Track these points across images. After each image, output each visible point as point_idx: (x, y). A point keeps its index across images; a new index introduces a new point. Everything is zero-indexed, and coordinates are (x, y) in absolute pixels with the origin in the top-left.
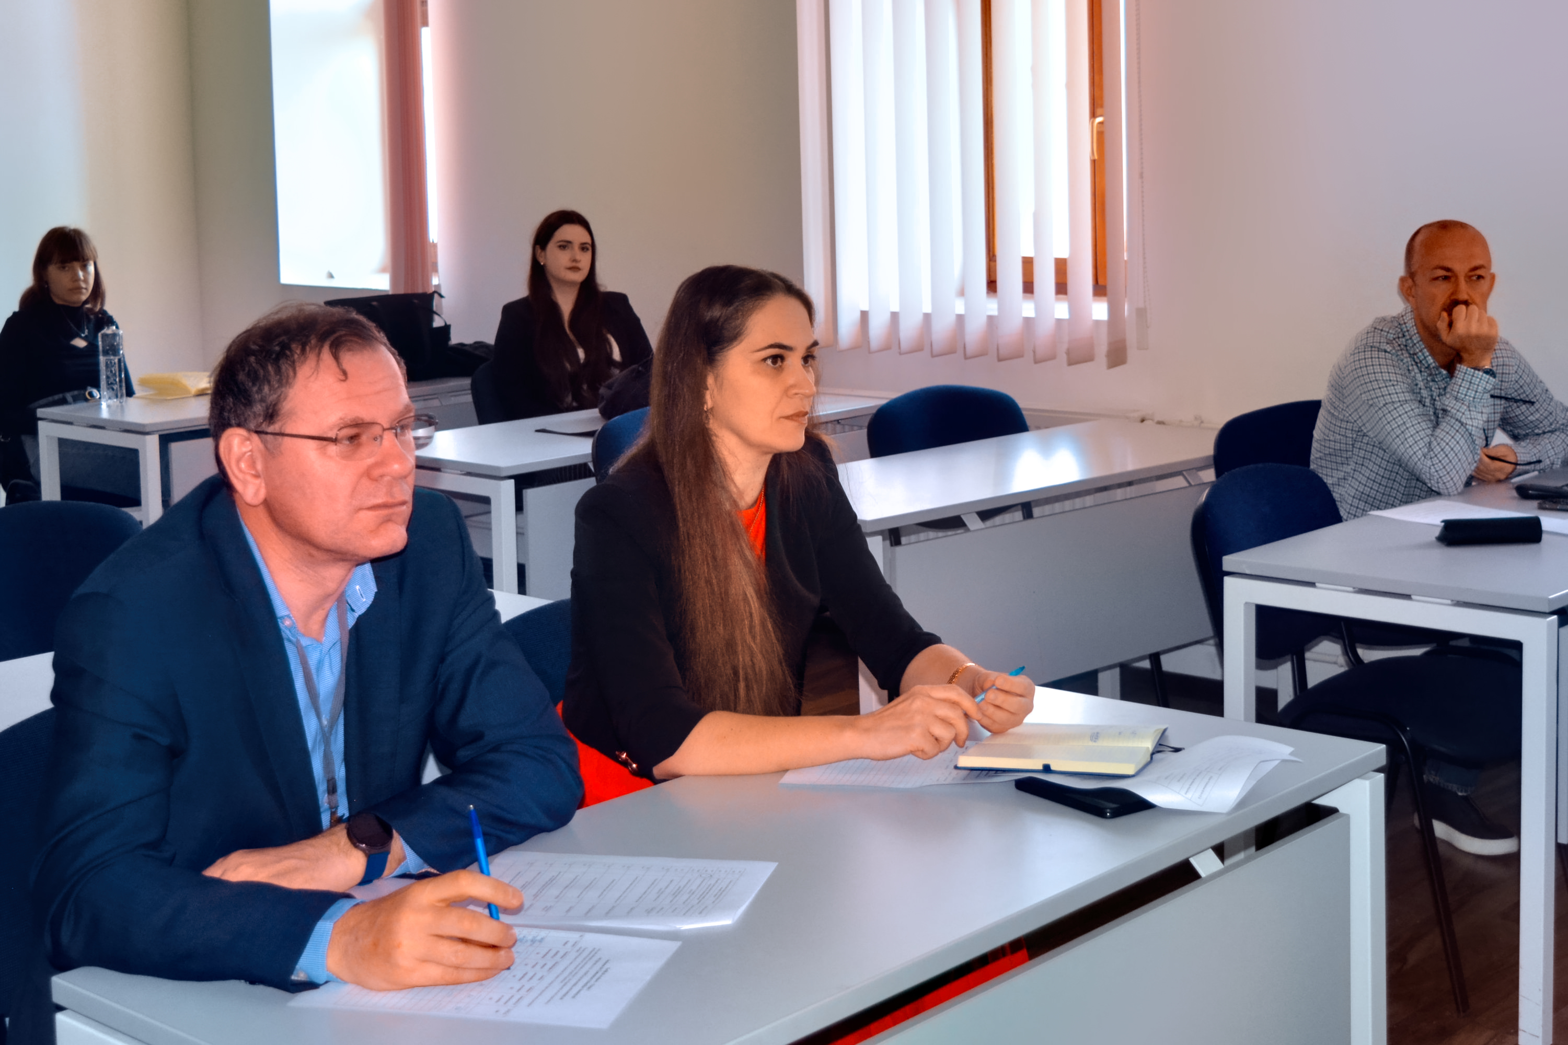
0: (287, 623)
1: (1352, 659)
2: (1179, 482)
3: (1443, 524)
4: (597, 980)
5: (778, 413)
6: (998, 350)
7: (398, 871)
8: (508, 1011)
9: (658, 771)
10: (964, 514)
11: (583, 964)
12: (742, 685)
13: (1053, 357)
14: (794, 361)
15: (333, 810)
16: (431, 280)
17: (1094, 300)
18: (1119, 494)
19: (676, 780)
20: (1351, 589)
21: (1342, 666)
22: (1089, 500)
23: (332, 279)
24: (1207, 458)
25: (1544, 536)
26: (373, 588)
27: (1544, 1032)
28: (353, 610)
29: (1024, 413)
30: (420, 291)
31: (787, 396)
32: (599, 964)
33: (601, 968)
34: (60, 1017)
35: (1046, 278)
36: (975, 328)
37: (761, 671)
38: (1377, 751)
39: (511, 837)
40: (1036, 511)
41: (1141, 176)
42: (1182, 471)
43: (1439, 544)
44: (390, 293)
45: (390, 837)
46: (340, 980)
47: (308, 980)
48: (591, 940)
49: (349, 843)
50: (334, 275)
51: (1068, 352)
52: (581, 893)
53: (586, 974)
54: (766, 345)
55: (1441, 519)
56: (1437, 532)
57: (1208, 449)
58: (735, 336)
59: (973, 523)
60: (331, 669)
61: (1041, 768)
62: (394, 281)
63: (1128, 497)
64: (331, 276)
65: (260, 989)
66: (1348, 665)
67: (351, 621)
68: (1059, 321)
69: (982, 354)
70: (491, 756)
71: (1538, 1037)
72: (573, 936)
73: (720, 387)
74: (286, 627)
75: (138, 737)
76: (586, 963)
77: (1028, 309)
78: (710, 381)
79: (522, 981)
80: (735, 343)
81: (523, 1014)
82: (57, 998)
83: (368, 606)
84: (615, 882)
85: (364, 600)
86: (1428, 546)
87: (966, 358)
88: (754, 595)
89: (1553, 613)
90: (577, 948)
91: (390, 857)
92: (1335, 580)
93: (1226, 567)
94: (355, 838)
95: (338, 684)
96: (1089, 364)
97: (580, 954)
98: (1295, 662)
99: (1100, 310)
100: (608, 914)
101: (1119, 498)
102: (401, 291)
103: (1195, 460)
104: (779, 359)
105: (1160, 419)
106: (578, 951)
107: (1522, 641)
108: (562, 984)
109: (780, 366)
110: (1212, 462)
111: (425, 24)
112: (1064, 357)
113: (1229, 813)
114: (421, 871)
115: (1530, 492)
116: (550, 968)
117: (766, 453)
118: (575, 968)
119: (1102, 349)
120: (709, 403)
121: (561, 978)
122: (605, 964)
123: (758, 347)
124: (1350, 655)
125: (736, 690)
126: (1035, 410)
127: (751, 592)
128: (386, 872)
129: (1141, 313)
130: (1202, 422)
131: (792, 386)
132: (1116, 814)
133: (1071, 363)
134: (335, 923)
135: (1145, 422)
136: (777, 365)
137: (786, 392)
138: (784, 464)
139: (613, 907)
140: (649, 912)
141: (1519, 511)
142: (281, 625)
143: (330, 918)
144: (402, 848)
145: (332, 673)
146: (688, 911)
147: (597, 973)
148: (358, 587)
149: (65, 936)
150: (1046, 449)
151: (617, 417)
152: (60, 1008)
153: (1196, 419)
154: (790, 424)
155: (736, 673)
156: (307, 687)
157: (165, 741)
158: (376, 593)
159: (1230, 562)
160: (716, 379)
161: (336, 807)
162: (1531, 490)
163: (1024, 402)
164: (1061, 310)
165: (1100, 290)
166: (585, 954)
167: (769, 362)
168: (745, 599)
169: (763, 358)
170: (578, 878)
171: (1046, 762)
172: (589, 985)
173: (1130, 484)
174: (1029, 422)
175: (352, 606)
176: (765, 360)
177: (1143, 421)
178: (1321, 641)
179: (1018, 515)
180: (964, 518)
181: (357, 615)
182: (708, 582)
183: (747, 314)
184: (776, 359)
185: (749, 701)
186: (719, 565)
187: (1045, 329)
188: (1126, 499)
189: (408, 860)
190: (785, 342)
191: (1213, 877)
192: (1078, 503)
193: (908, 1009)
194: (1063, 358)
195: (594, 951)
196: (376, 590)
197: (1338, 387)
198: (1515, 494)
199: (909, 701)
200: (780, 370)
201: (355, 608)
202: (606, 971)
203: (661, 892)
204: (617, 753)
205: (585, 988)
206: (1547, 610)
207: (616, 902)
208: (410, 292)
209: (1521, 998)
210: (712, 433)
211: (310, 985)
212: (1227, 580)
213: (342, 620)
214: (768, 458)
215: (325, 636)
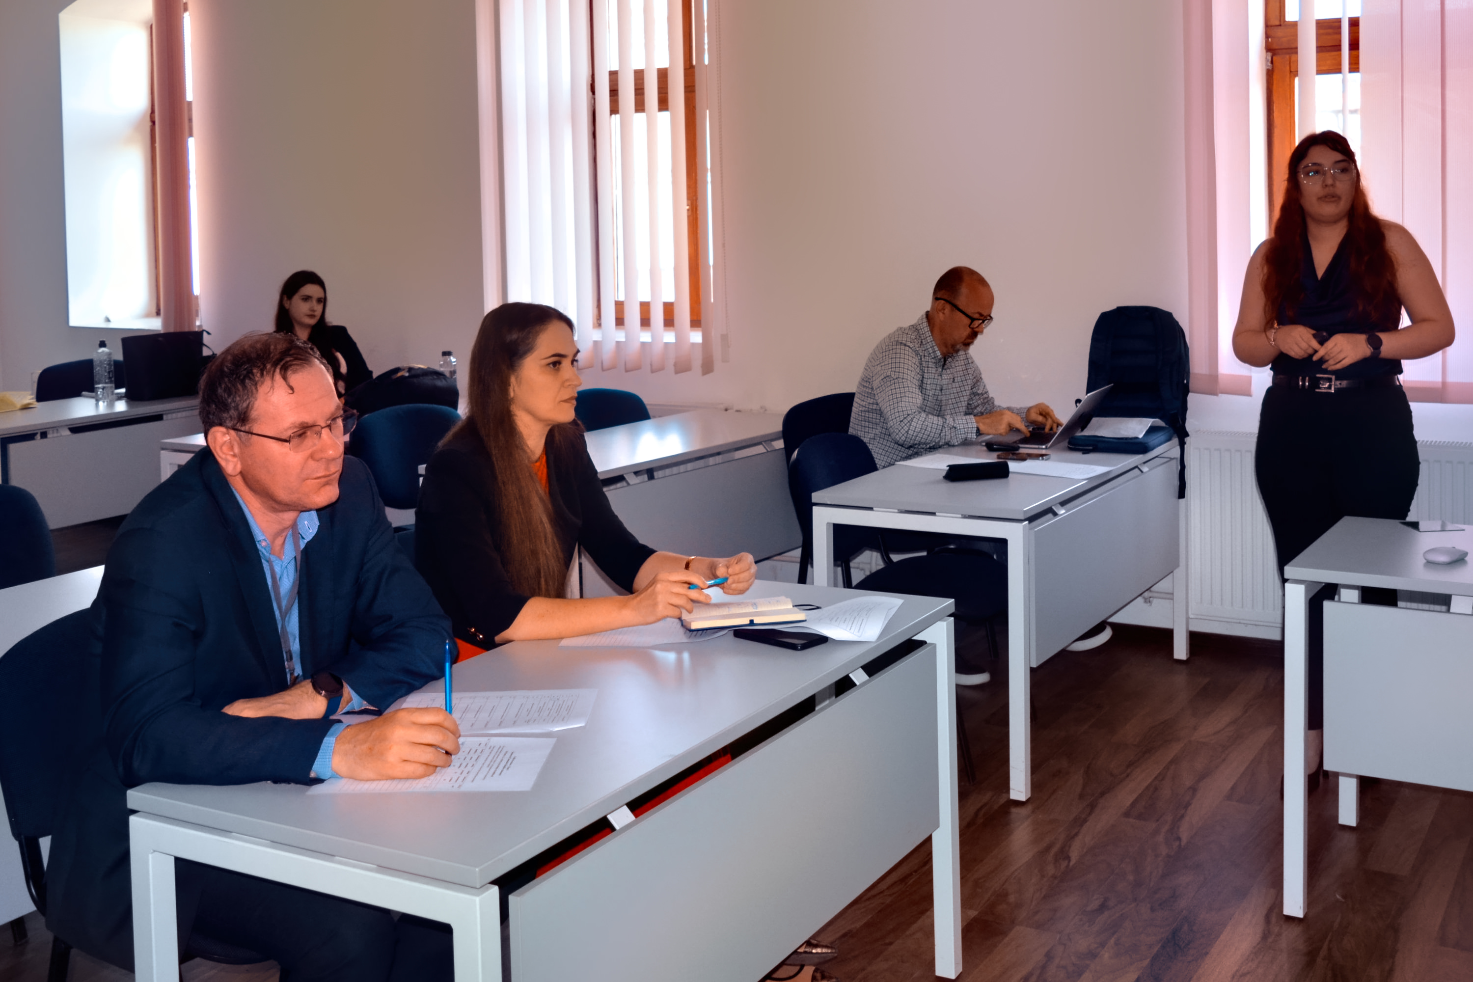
0: (264, 544)
1: (887, 560)
2: (760, 449)
3: (948, 468)
4: (511, 764)
5: (558, 399)
6: (625, 364)
7: (344, 711)
8: (460, 786)
9: (498, 639)
10: (626, 474)
11: (497, 756)
12: (543, 580)
13: (661, 369)
14: (566, 363)
15: (292, 672)
16: (195, 323)
17: (691, 330)
18: (711, 461)
19: (510, 643)
20: (896, 511)
21: (882, 565)
22: (690, 466)
23: (109, 323)
24: (779, 432)
25: (1010, 475)
26: (316, 523)
27: (1026, 789)
28: (303, 538)
29: (648, 407)
30: (186, 330)
31: (564, 387)
32: (508, 755)
33: (510, 757)
34: (133, 819)
35: (657, 316)
36: (609, 349)
37: (554, 572)
38: (948, 603)
39: (417, 684)
40: (656, 474)
41: (724, 245)
42: (762, 442)
43: (944, 480)
44: (162, 332)
45: (342, 686)
46: (338, 776)
47: (317, 777)
48: (495, 741)
49: (315, 692)
50: (111, 319)
51: (675, 365)
52: (476, 715)
53: (501, 761)
54: (550, 355)
55: (947, 464)
56: (944, 474)
57: (779, 427)
58: (529, 350)
59: (632, 479)
60: (288, 578)
61: (748, 622)
62: (165, 323)
63: (717, 462)
64: (108, 320)
65: (283, 786)
66: (884, 564)
67: (302, 546)
68: (666, 344)
69: (613, 367)
70: (399, 631)
71: (1022, 792)
72: (484, 740)
73: (519, 383)
74: (262, 547)
75: (177, 625)
76: (499, 755)
77: (646, 337)
78: (513, 380)
79: (461, 768)
80: (529, 354)
81: (469, 786)
82: (130, 805)
83: (313, 535)
84: (495, 708)
85: (311, 531)
86: (938, 482)
87: (603, 370)
88: (547, 521)
89: (1025, 520)
90: (489, 746)
91: (342, 699)
92: (886, 505)
93: (814, 500)
94: (317, 688)
95: (293, 585)
96: (688, 373)
97: (492, 750)
98: (844, 568)
99: (696, 337)
100: (500, 725)
101: (711, 464)
102: (172, 330)
103: (771, 434)
104: (558, 364)
105: (738, 409)
106: (490, 748)
107: (1007, 538)
108: (489, 768)
109: (558, 368)
110: (781, 435)
111: (191, 135)
112: (672, 369)
113: (876, 642)
114: (361, 709)
115: (995, 447)
116: (476, 760)
117: (549, 425)
118: (493, 758)
119: (697, 363)
120: (512, 394)
121: (488, 762)
122: (512, 754)
123: (543, 357)
124: (885, 557)
125: (539, 583)
126: (655, 405)
127: (545, 520)
128: (339, 710)
129: (724, 338)
130: (766, 410)
131: (567, 380)
132: (804, 647)
133: (677, 372)
134: (336, 738)
135: (729, 411)
136: (556, 368)
137: (562, 385)
138: (557, 434)
139: (501, 722)
140: (528, 722)
141: (987, 459)
142: (259, 547)
143: (332, 735)
144: (349, 693)
145: (289, 580)
146: (554, 721)
147: (509, 760)
148: (306, 522)
149: (136, 764)
150: (661, 432)
151: (367, 415)
152: (134, 812)
153: (762, 408)
154: (566, 405)
155: (539, 571)
156: (274, 589)
157: (193, 627)
158: (319, 526)
159: (816, 497)
160: (516, 378)
161: (294, 670)
162: (995, 445)
163: (647, 400)
164: (669, 337)
165: (696, 323)
166: (495, 750)
167: (551, 366)
168: (542, 522)
169: (548, 363)
170: (469, 707)
171: (751, 618)
172: (507, 767)
173: (719, 454)
174: (651, 413)
175: (303, 535)
176: (549, 364)
177: (726, 410)
178: (864, 551)
179: (646, 477)
180: (625, 475)
181: (306, 541)
182: (518, 512)
183: (537, 334)
184: (556, 364)
185: (547, 590)
186: (524, 501)
187: (658, 349)
188: (716, 464)
189: (354, 701)
190: (562, 352)
191: (864, 684)
192: (682, 468)
193: (701, 772)
194: (670, 368)
195: (501, 749)
196: (318, 524)
197: (866, 381)
198: (985, 448)
199: (654, 585)
200: (558, 370)
201: (305, 537)
202: (514, 758)
203: (529, 711)
204: (468, 629)
205: (505, 769)
206: (1022, 518)
207: (501, 718)
208: (178, 330)
209: (1011, 768)
210: (513, 414)
211: (319, 781)
212: (815, 509)
213: (296, 544)
214: (548, 428)
215: (284, 555)
